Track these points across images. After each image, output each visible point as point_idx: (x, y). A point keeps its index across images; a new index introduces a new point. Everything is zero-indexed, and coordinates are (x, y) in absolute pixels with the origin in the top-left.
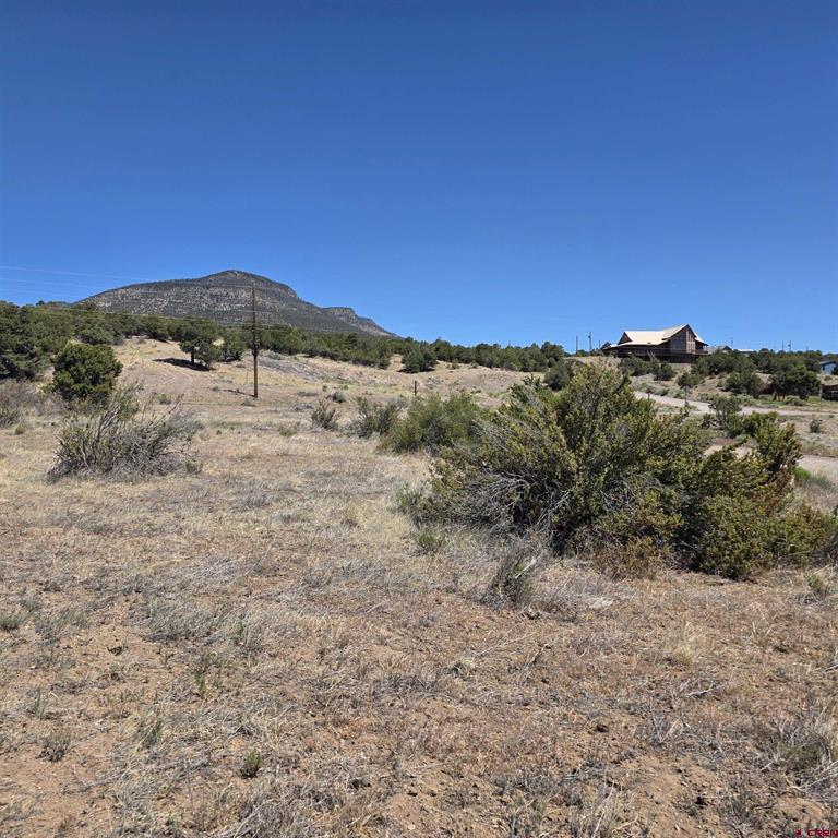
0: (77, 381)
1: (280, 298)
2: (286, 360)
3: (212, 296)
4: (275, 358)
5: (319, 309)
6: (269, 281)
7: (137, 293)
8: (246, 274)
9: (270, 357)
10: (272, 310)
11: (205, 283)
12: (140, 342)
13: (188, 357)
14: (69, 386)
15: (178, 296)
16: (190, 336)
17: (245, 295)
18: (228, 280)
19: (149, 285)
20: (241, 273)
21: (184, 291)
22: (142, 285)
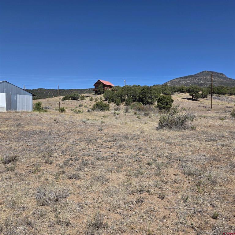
0: (163, 105)
1: (221, 78)
2: (222, 97)
3: (199, 79)
4: (218, 96)
5: (233, 80)
6: (217, 73)
7: (178, 80)
8: (209, 71)
9: (216, 96)
10: (217, 82)
11: (197, 76)
12: (178, 94)
13: (191, 97)
14: (160, 106)
15: (189, 80)
16: (192, 91)
17: (209, 78)
18: (204, 74)
19: (181, 78)
20: (208, 71)
21: (190, 79)
22: (179, 78)
